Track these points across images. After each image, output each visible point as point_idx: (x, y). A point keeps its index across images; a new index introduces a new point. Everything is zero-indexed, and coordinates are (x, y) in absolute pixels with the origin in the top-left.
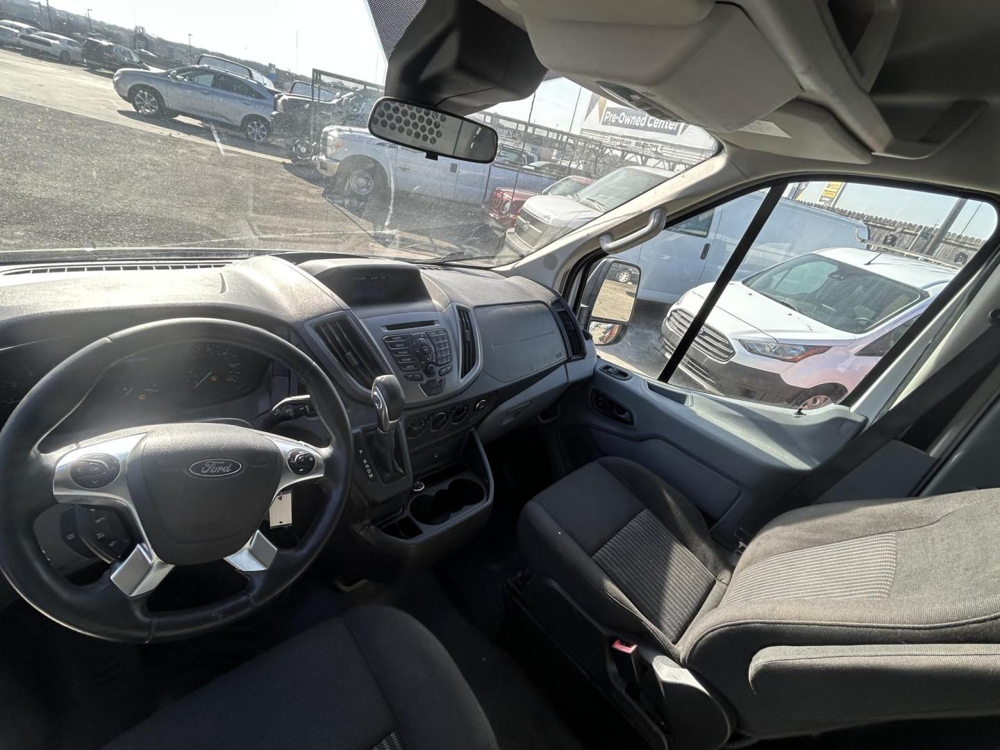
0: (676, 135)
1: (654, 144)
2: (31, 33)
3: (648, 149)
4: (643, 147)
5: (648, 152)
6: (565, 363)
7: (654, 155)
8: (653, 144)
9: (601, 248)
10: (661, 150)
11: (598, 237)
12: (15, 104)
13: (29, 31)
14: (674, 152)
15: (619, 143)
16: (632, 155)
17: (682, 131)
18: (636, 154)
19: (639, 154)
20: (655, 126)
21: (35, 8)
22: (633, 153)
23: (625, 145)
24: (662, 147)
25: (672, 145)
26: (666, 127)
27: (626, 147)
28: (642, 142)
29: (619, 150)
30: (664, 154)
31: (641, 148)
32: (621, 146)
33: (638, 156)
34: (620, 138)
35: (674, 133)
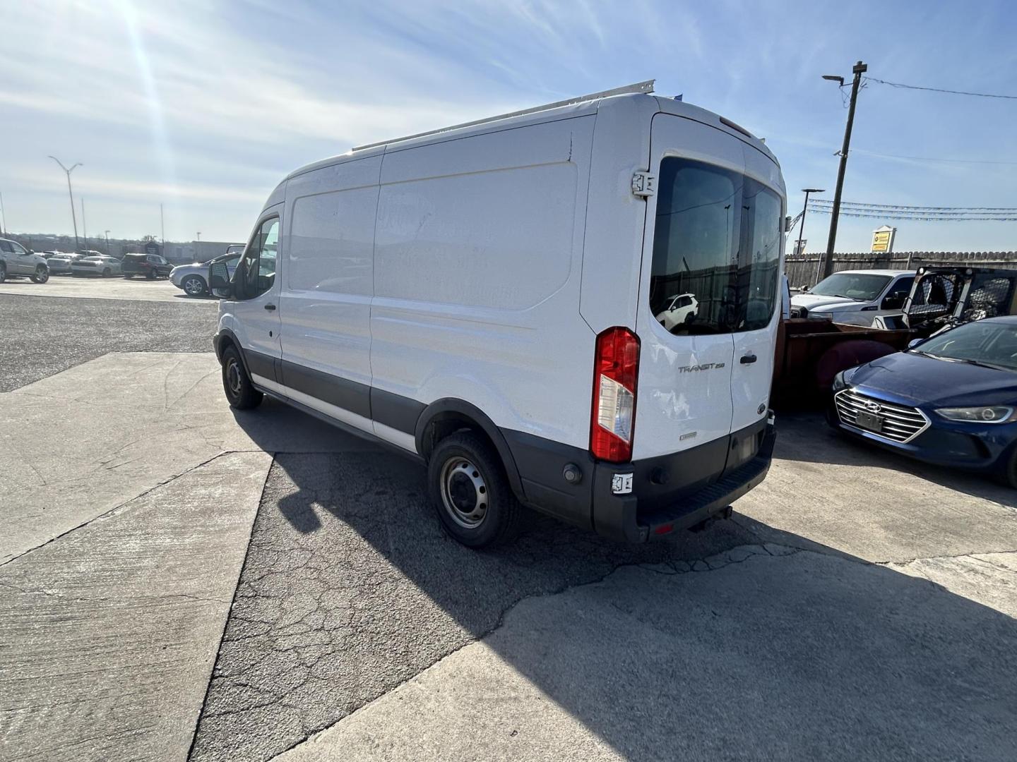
2: (79, 260)
13: (77, 259)
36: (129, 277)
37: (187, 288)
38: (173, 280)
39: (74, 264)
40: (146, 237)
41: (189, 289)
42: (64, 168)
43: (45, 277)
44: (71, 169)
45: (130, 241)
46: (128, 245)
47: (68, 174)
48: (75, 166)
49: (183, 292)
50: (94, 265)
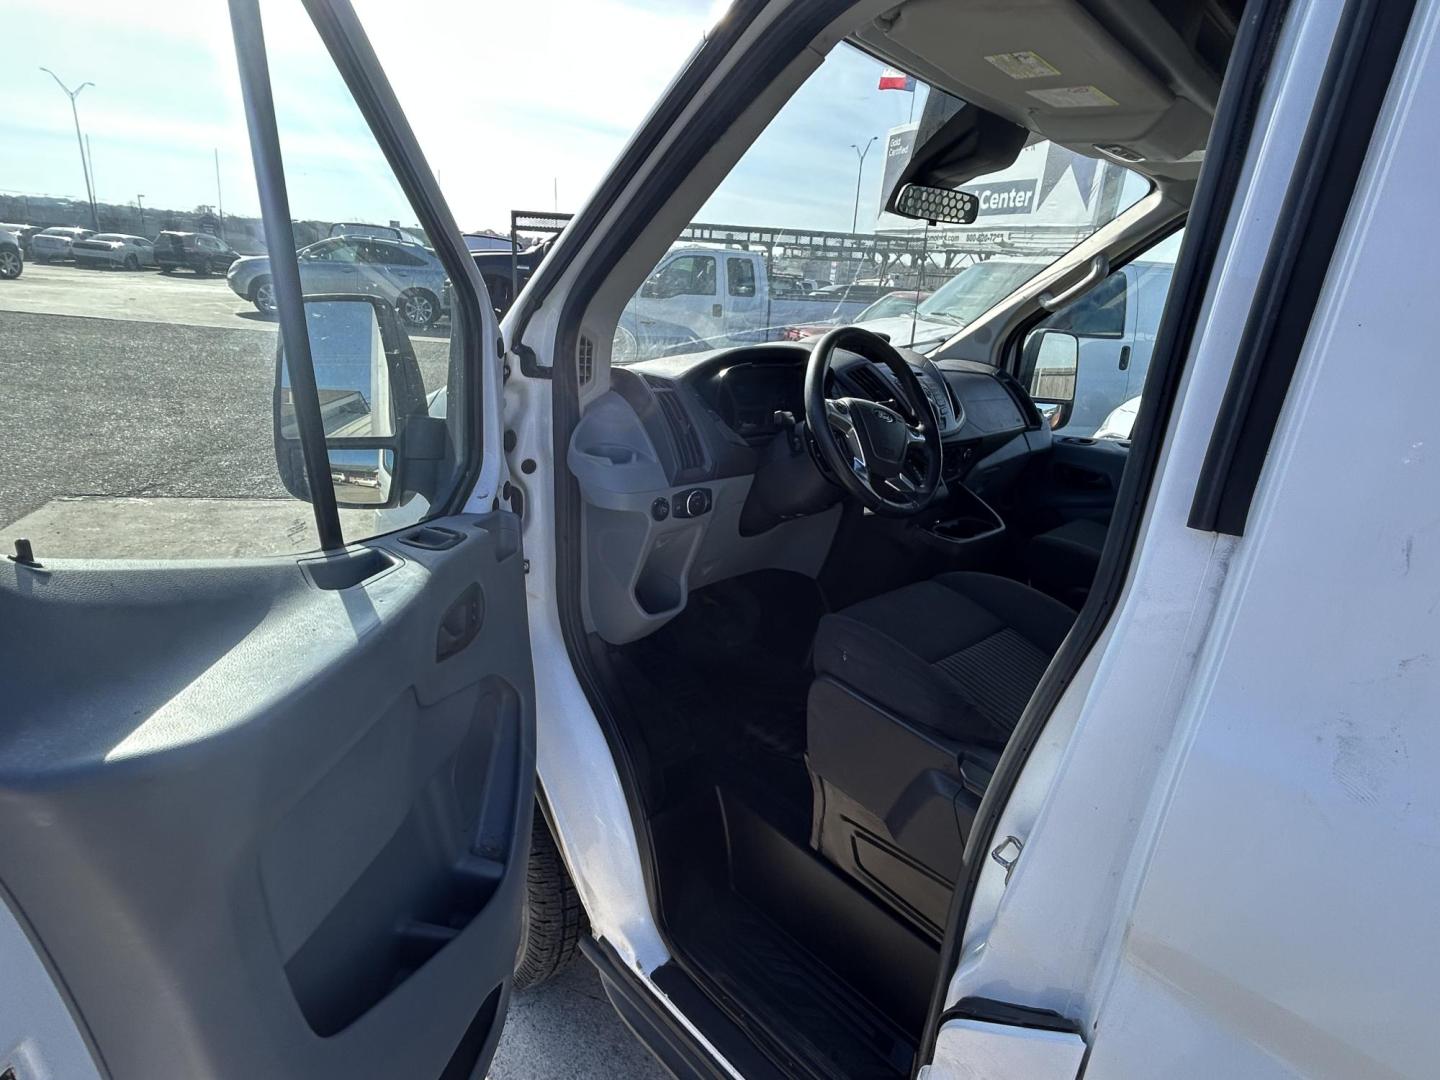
0: (1029, 212)
1: (997, 233)
2: (86, 238)
3: (988, 241)
4: (979, 240)
5: (988, 246)
6: (1023, 431)
7: (998, 249)
8: (994, 232)
9: (1042, 308)
10: (1009, 239)
11: (1036, 298)
12: (123, 325)
13: (83, 236)
14: (1031, 238)
15: (940, 242)
16: (963, 255)
17: (1039, 205)
18: (970, 252)
19: (975, 253)
20: (993, 207)
21: (64, 207)
22: (963, 252)
23: (951, 242)
24: (1010, 234)
25: (1025, 229)
26: (1012, 205)
27: (952, 246)
28: (977, 234)
29: (941, 252)
30: (1016, 245)
31: (976, 242)
32: (944, 245)
33: (973, 255)
34: (940, 234)
35: (1026, 210)
36: (168, 271)
37: (260, 299)
38: (233, 283)
39: (76, 245)
40: (200, 208)
41: (264, 302)
42: (66, 90)
43: (16, 267)
44: (77, 92)
45: (177, 212)
46: (173, 219)
47: (73, 99)
48: (83, 86)
49: (252, 307)
50: (108, 248)
